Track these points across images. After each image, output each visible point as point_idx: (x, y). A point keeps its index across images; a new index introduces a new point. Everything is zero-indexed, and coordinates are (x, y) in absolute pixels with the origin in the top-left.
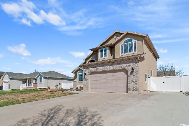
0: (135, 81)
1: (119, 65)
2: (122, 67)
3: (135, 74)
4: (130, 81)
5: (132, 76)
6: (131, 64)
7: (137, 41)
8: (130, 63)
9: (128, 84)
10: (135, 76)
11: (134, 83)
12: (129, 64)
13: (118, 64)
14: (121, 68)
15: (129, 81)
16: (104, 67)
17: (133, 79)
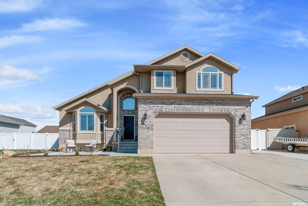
0: (246, 134)
1: (220, 107)
2: (226, 110)
3: (245, 124)
4: (238, 133)
5: (242, 127)
6: (240, 107)
7: (222, 73)
8: (237, 105)
9: (236, 139)
10: (246, 127)
11: (244, 138)
12: (236, 107)
13: (219, 104)
14: (223, 112)
15: (236, 133)
16: (191, 106)
17: (243, 131)
